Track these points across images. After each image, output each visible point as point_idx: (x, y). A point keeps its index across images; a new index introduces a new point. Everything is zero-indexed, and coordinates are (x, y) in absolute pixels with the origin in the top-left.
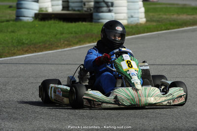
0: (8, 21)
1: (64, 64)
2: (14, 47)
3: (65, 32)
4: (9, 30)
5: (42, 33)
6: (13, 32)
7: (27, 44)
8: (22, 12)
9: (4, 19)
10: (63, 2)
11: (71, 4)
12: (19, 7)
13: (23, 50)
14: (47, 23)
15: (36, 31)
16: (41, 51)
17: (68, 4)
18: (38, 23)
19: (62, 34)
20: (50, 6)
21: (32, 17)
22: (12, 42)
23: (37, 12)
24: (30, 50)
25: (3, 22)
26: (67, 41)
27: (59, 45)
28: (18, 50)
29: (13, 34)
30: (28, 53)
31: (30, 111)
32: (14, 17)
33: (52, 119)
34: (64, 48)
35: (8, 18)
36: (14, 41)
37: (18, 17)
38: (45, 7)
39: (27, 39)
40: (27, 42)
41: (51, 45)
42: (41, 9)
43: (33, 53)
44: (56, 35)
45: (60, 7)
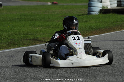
0: (83, 15)
1: (118, 41)
2: (87, 31)
3: (119, 21)
4: (84, 21)
5: (105, 22)
6: (86, 22)
7: (94, 29)
8: (92, 9)
9: (81, 13)
10: (117, 1)
11: (122, 3)
12: (90, 6)
13: (92, 33)
14: (107, 15)
15: (100, 20)
16: (104, 33)
17: (121, 3)
18: (102, 16)
19: (117, 21)
20: (109, 4)
21: (98, 12)
22: (86, 28)
23: (101, 8)
24: (96, 33)
25: (80, 16)
26: (120, 26)
27: (115, 29)
28: (89, 33)
29: (86, 23)
30: (96, 35)
31: (96, 71)
32: (87, 12)
33: (110, 75)
34: (118, 31)
35: (83, 13)
36: (86, 27)
37: (90, 12)
38: (106, 5)
39: (95, 26)
40: (94, 28)
41: (110, 29)
42: (103, 7)
43: (99, 34)
44: (113, 23)
45: (116, 5)
